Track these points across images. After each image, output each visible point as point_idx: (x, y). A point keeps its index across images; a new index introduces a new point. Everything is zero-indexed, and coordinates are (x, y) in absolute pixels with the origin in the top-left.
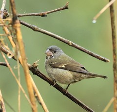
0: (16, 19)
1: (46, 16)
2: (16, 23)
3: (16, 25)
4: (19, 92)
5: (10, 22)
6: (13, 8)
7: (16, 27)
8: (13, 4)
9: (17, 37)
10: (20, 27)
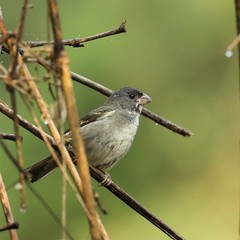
0: (62, 48)
1: (82, 46)
2: (61, 56)
3: (60, 60)
4: (64, 189)
5: (49, 55)
6: (57, 28)
7: (61, 63)
8: (56, 20)
9: (62, 83)
10: (68, 64)
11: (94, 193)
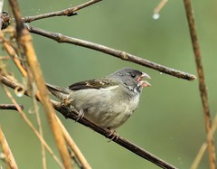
0: (23, 27)
1: (76, 14)
2: (24, 35)
3: (23, 38)
5: (12, 35)
7: (24, 41)
9: (27, 58)
10: (30, 41)
11: (70, 153)
